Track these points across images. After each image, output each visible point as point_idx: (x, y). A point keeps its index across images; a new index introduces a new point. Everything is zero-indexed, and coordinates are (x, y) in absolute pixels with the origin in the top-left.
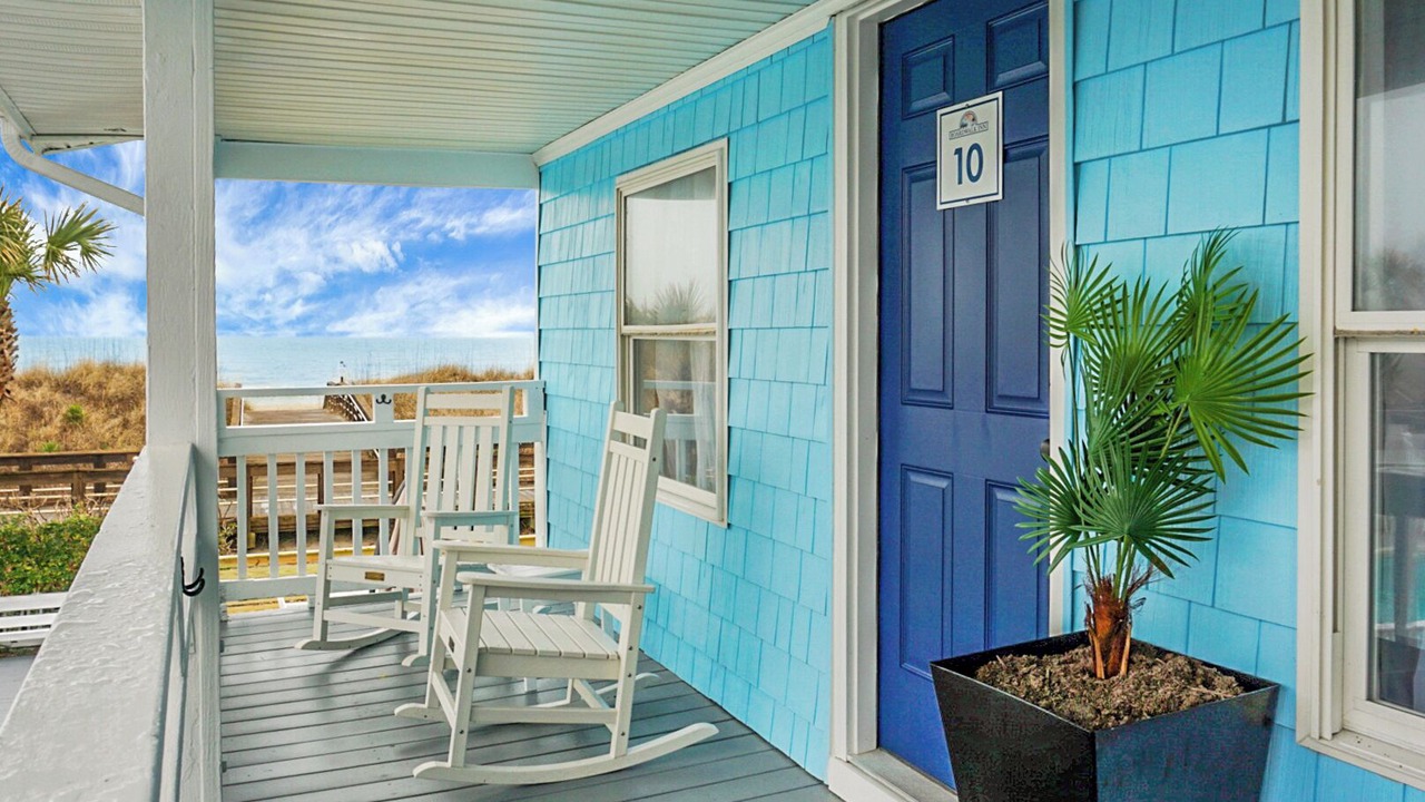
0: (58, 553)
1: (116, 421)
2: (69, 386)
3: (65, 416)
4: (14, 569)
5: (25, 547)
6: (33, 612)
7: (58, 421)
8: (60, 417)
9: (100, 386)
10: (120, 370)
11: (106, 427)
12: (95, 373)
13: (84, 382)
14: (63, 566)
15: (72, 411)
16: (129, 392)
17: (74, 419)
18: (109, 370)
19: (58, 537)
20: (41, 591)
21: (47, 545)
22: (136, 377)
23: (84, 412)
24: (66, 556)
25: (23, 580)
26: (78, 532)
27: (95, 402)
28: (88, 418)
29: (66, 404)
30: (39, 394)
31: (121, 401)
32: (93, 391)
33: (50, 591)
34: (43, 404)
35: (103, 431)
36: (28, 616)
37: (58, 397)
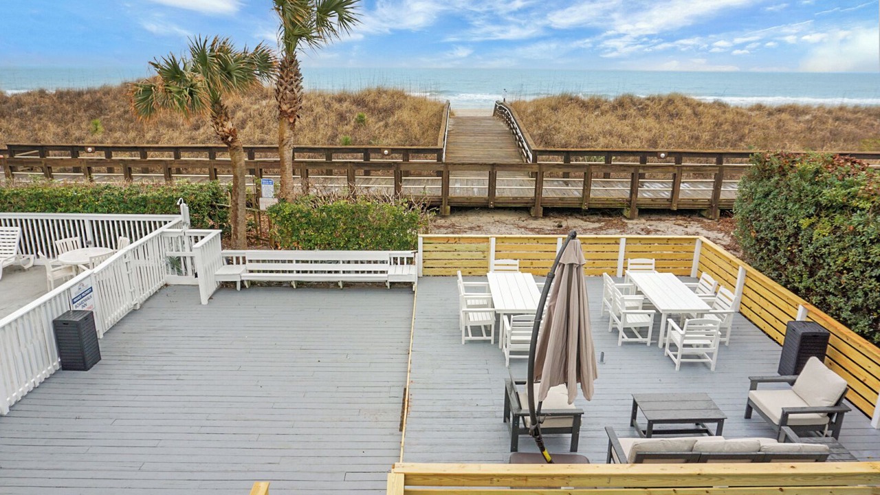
0: (329, 225)
1: (382, 123)
2: (359, 101)
3: (356, 119)
4: (305, 233)
5: (310, 220)
6: (316, 262)
7: (352, 123)
8: (354, 120)
9: (375, 101)
10: (385, 92)
11: (377, 126)
12: (373, 94)
13: (367, 99)
14: (332, 233)
15: (360, 116)
16: (389, 106)
17: (361, 121)
18: (380, 92)
19: (329, 216)
20: (320, 249)
21: (322, 220)
22: (393, 97)
23: (366, 117)
24: (333, 228)
25: (310, 241)
26: (340, 213)
27: (372, 111)
28: (367, 121)
29: (358, 112)
30: (345, 105)
31: (385, 111)
32: (372, 105)
33: (325, 249)
34: (346, 112)
35: (374, 129)
36: (313, 264)
37: (354, 108)
